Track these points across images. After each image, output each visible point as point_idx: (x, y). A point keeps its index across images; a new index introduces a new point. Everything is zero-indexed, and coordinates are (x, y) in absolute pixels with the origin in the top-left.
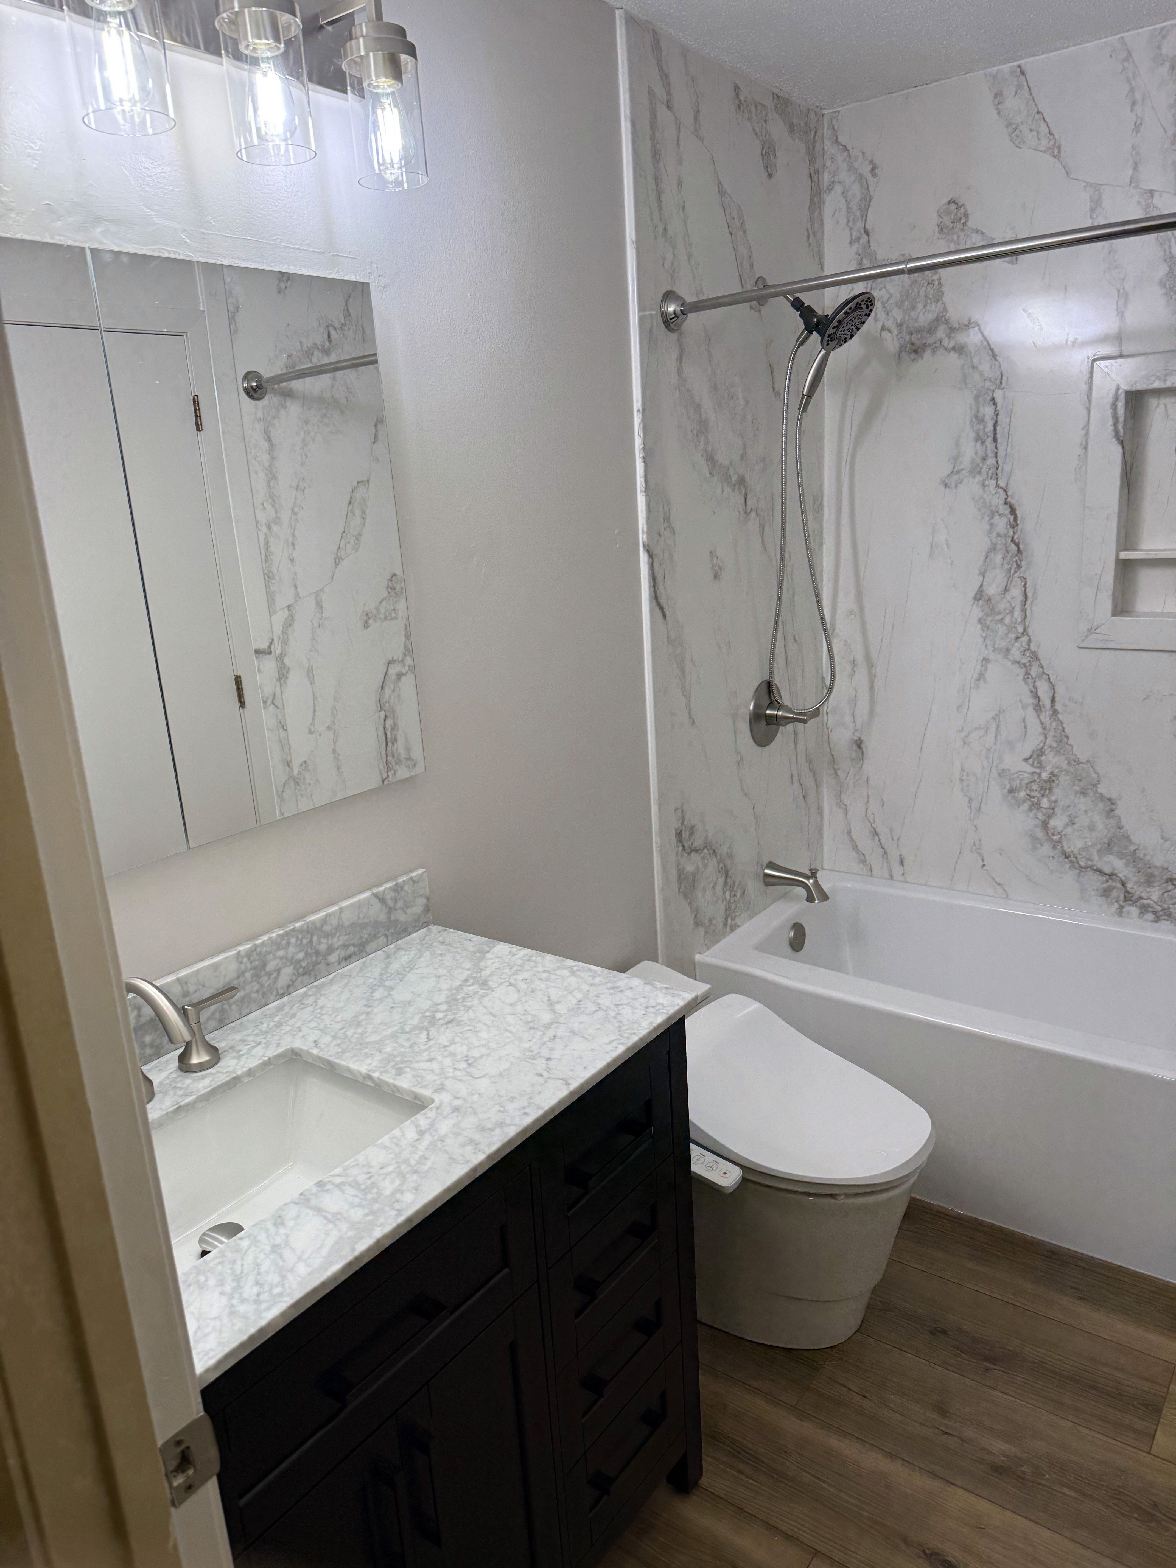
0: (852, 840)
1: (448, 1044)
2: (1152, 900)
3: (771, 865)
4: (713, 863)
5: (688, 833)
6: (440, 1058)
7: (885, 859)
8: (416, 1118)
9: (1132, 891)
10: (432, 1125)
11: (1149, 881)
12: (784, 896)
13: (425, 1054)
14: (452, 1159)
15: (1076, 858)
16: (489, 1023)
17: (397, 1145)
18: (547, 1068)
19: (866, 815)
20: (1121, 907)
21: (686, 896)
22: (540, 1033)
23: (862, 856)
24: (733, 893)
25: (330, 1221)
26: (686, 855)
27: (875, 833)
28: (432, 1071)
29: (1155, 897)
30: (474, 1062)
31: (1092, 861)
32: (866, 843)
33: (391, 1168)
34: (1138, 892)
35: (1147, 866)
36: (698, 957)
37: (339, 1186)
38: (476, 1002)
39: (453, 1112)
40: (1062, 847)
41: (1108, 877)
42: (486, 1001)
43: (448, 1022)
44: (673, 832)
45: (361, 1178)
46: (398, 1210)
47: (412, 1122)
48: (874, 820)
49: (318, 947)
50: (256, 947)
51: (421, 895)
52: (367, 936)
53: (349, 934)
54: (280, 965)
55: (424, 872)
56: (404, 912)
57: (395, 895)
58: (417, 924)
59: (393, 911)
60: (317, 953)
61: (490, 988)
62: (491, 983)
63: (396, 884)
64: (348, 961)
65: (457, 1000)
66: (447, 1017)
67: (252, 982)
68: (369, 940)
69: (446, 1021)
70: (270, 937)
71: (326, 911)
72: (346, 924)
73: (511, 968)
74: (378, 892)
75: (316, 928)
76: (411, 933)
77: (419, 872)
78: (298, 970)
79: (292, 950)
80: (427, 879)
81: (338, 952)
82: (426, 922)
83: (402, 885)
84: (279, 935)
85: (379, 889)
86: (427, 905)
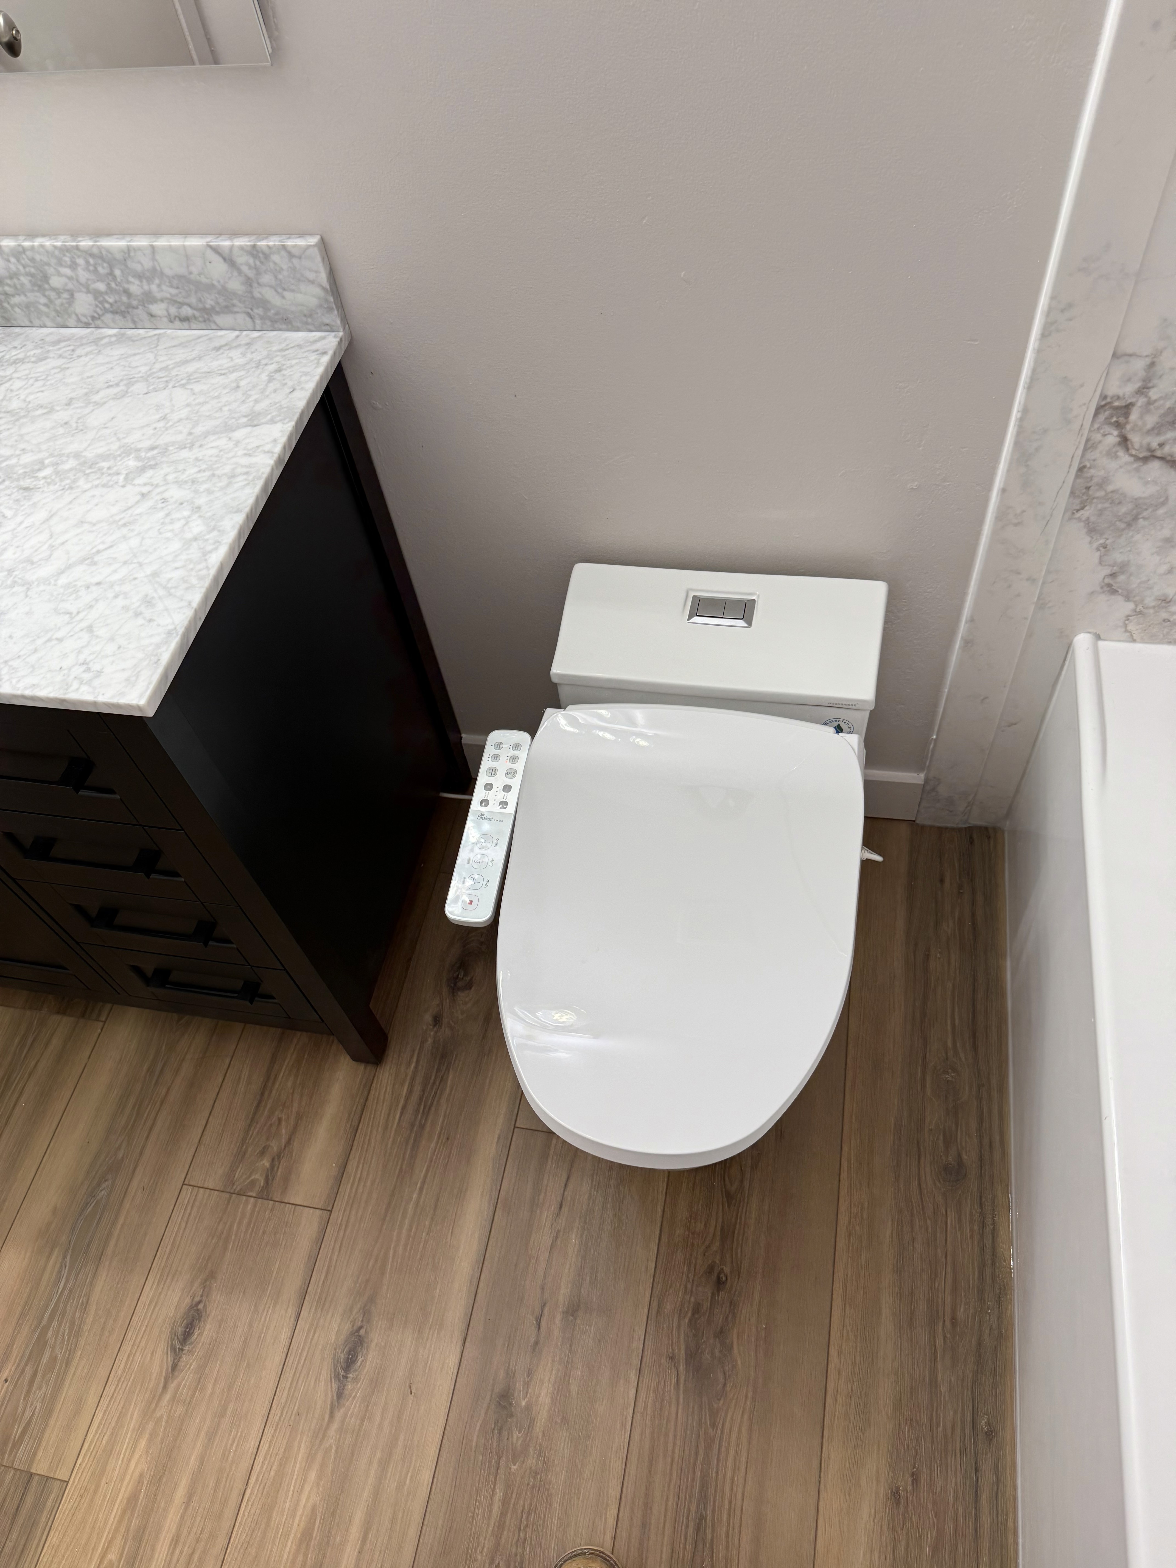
21: (1093, 531)
49: (126, 286)
50: (25, 250)
51: (309, 281)
52: (212, 303)
53: (178, 288)
54: (70, 286)
55: (310, 246)
56: (278, 293)
57: (254, 262)
58: (310, 320)
59: (255, 285)
60: (127, 292)
61: (133, 479)
62: (150, 473)
63: (254, 246)
64: (186, 324)
65: (90, 467)
66: (40, 481)
67: (33, 291)
68: (218, 309)
69: (28, 486)
70: (43, 244)
71: (129, 242)
72: (167, 271)
73: (200, 471)
74: (219, 246)
75: (115, 259)
76: (298, 330)
77: (301, 242)
78: (101, 302)
79: (83, 275)
80: (318, 259)
81: (163, 306)
82: (327, 325)
83: (267, 251)
84: (55, 247)
85: (222, 241)
86: (326, 301)
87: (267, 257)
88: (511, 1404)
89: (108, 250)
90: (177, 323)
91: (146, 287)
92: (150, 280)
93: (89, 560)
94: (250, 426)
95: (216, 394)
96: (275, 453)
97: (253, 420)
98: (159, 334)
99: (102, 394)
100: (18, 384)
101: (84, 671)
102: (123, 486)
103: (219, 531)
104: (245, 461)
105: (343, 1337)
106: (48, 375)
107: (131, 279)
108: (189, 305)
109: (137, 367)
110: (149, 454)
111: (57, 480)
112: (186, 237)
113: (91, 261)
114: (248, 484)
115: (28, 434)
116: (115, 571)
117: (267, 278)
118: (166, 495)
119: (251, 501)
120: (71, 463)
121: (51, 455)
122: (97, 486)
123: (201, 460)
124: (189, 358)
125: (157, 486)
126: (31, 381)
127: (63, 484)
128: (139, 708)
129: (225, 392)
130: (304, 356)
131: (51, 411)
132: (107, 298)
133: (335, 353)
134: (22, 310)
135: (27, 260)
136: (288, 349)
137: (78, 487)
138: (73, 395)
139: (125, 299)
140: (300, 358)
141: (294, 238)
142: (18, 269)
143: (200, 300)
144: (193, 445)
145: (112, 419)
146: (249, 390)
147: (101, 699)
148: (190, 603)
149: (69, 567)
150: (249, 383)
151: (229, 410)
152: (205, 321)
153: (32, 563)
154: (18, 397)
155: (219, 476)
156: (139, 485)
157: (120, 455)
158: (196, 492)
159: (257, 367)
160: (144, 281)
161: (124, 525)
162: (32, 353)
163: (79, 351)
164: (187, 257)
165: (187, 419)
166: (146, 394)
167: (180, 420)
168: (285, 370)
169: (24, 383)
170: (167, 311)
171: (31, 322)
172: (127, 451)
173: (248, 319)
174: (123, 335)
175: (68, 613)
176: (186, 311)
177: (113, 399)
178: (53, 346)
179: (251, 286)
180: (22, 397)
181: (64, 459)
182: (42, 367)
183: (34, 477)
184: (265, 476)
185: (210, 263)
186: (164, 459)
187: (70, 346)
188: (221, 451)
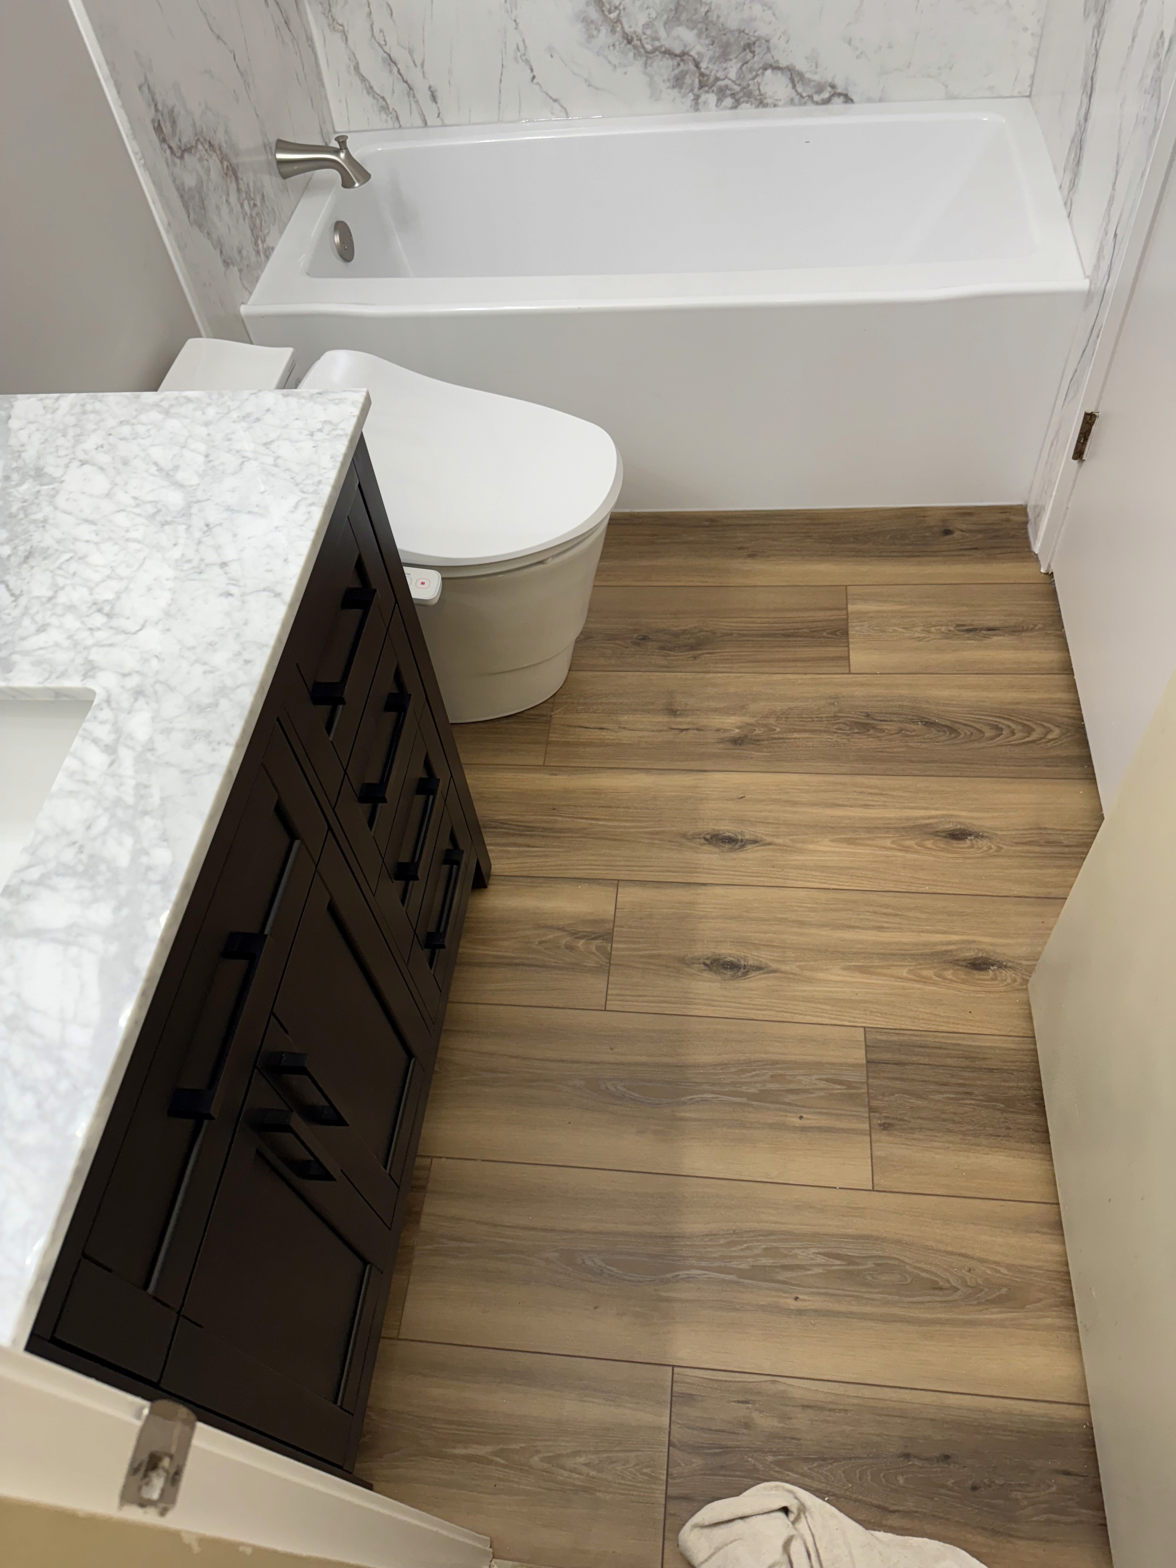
0: (363, 79)
1: (50, 594)
2: (730, 79)
3: (283, 145)
4: (214, 162)
5: (169, 125)
6: (54, 621)
7: (411, 98)
8: (85, 730)
9: (707, 72)
10: (118, 730)
11: (724, 56)
12: (306, 188)
13: (26, 622)
14: (185, 771)
15: (640, 40)
16: (94, 538)
17: (86, 783)
18: (230, 579)
19: (373, 36)
20: (697, 98)
21: (200, 226)
22: (182, 528)
23: (381, 100)
24: (252, 203)
25: (67, 944)
26: (178, 161)
27: (391, 61)
28: (57, 645)
29: (733, 74)
30: (112, 608)
31: (658, 39)
32: (382, 80)
33: (103, 822)
34: (713, 73)
35: (723, 32)
36: (244, 310)
37: (41, 882)
38: (47, 510)
39: (136, 700)
40: (622, 28)
41: (679, 59)
42: (60, 501)
43: (27, 558)
44: (150, 127)
45: (69, 856)
46: (161, 882)
47: (84, 738)
48: (385, 41)
88: (740, 738)
105: (714, 849)
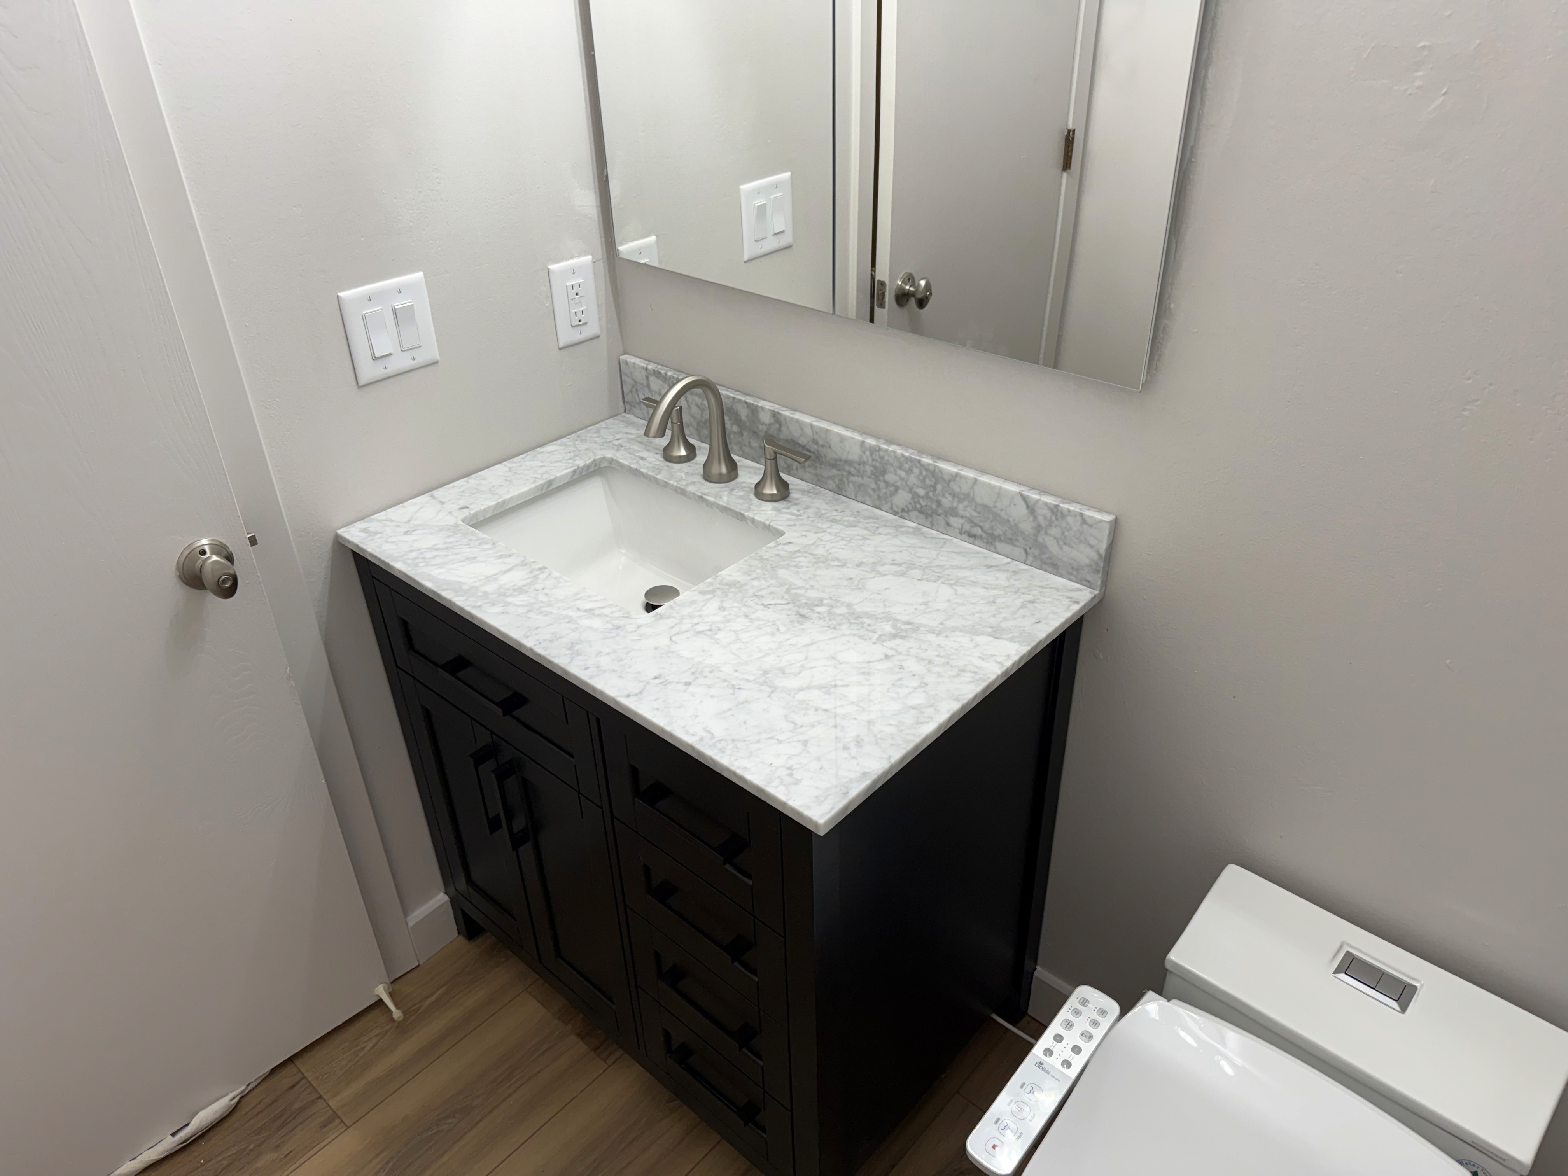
49: (940, 498)
50: (880, 449)
51: (1090, 545)
52: (1001, 533)
53: (979, 513)
54: (899, 484)
55: (1105, 521)
56: (1059, 544)
57: (1051, 517)
58: (1075, 573)
59: (1043, 532)
60: (939, 503)
61: (884, 641)
62: (898, 641)
63: (1057, 506)
64: (971, 540)
65: (856, 619)
66: (814, 614)
67: (870, 477)
68: (1002, 538)
69: (804, 614)
70: (895, 450)
71: (960, 470)
72: (978, 500)
73: (938, 656)
74: (1028, 496)
75: (942, 478)
76: (1061, 576)
77: (1098, 516)
78: (915, 503)
79: (913, 480)
80: (1107, 532)
81: (961, 521)
82: (1088, 581)
83: (1065, 512)
84: (903, 456)
85: (1032, 494)
86: (1097, 564)
87: (1063, 516)
89: (941, 471)
90: (965, 537)
91: (955, 504)
92: (960, 501)
93: (827, 689)
94: (992, 636)
95: (974, 601)
96: (1005, 666)
97: (997, 633)
98: (947, 539)
99: (886, 567)
100: (827, 537)
101: (787, 775)
102: (874, 643)
103: (935, 709)
104: (979, 663)
106: (852, 539)
107: (947, 495)
108: (981, 528)
109: (920, 557)
110: (904, 627)
111: (827, 618)
112: (1005, 482)
113: (924, 473)
114: (973, 682)
115: (820, 576)
116: (842, 706)
117: (1054, 531)
118: (904, 664)
119: (970, 696)
120: (842, 610)
121: (831, 598)
122: (854, 635)
123: (942, 647)
124: (962, 566)
125: (900, 653)
126: (838, 539)
127: (831, 623)
128: (816, 824)
129: (982, 602)
130: (1057, 598)
131: (844, 565)
132: (921, 501)
133: (1085, 605)
134: (854, 487)
135: (877, 457)
136: (1046, 588)
137: (840, 629)
138: (864, 560)
139: (934, 506)
140: (1053, 599)
141: (1092, 511)
142: (868, 460)
143: (992, 528)
144: (940, 634)
145: (887, 589)
146: (1002, 608)
147: (791, 803)
148: (890, 757)
149: (809, 688)
150: (1004, 603)
151: (980, 618)
152: (987, 543)
153: (784, 673)
154: (824, 546)
155: (952, 666)
156: (887, 647)
157: (881, 619)
158: (929, 671)
159: (1016, 592)
160: (956, 499)
161: (864, 673)
162: (847, 518)
163: (881, 530)
164: (999, 494)
165: (943, 611)
166: (919, 580)
167: (938, 610)
168: (1039, 603)
169: (833, 537)
170: (962, 526)
171: (856, 496)
172: (887, 617)
173: (1023, 554)
174: (920, 530)
175: (794, 723)
176: (977, 531)
177: (893, 574)
178: (864, 519)
179: (1039, 532)
180: (827, 548)
181: (839, 605)
182: (851, 531)
183: (811, 609)
184: (990, 681)
185: (1015, 505)
186: (914, 635)
187: (876, 523)
188: (961, 646)
